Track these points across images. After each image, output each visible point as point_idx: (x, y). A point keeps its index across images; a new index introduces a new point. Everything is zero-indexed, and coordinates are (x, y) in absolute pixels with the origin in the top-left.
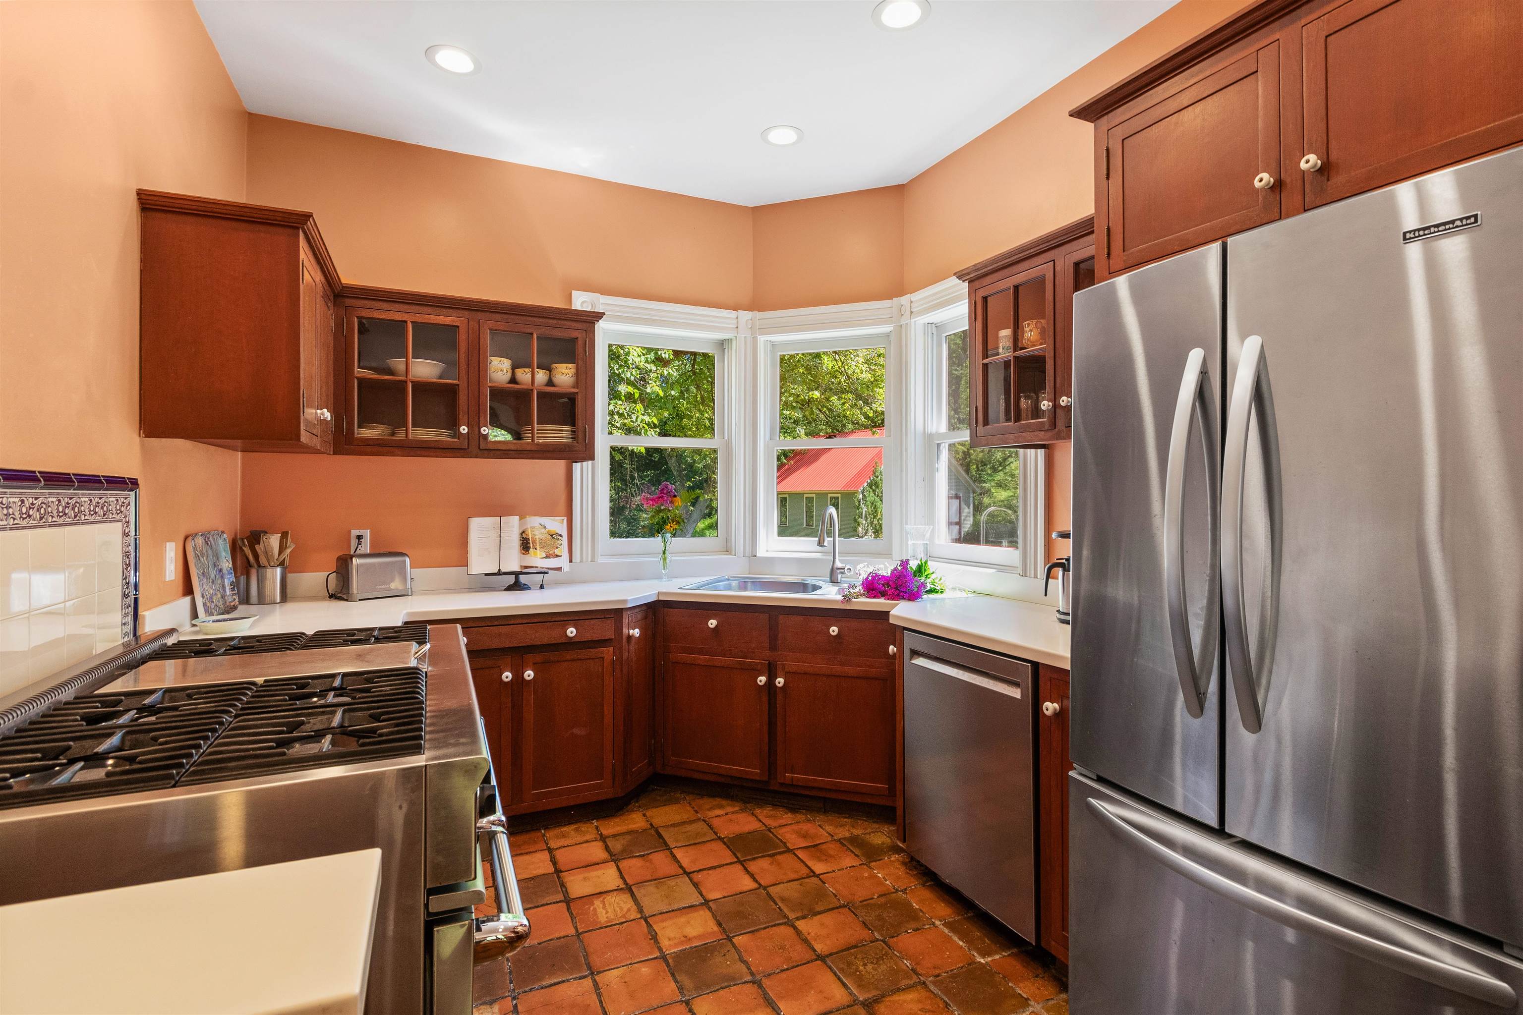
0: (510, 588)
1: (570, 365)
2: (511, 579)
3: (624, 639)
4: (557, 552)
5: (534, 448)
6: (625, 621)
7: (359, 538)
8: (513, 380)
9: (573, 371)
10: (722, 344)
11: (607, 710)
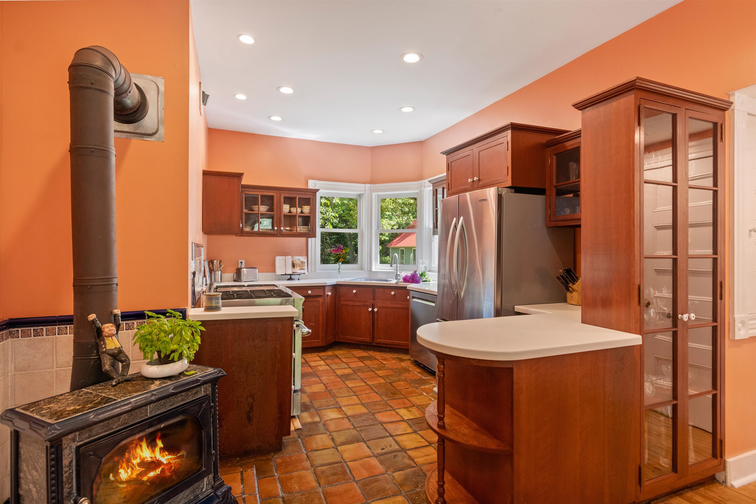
0: (288, 280)
1: (308, 206)
2: (289, 277)
3: (326, 296)
4: (304, 268)
5: (297, 234)
6: (326, 290)
7: (241, 262)
8: (290, 212)
9: (309, 208)
10: (360, 196)
11: (321, 318)
